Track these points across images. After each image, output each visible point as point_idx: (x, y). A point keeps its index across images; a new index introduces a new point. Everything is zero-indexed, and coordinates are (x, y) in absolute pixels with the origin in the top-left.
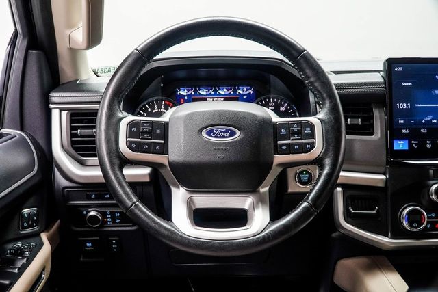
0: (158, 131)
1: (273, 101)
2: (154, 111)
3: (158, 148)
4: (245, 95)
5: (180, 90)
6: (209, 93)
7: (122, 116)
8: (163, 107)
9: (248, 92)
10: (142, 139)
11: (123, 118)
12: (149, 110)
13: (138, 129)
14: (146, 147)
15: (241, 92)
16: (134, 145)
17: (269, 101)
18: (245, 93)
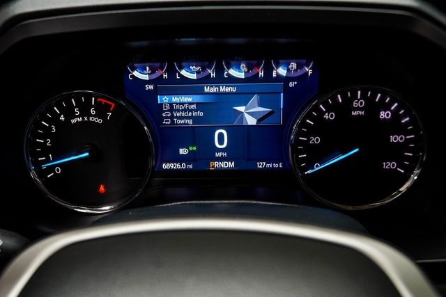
1: (364, 96)
2: (73, 121)
4: (293, 79)
5: (133, 69)
6: (203, 75)
8: (93, 111)
9: (300, 73)
12: (62, 118)
15: (282, 71)
17: (354, 96)
18: (293, 74)
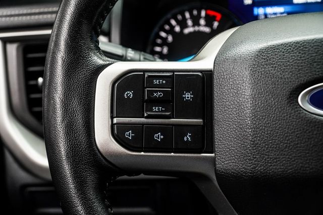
0: (188, 96)
3: (188, 138)
7: (101, 62)
10: (149, 117)
11: (103, 67)
13: (139, 93)
14: (158, 137)
16: (129, 135)
